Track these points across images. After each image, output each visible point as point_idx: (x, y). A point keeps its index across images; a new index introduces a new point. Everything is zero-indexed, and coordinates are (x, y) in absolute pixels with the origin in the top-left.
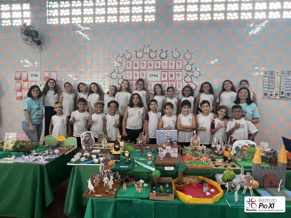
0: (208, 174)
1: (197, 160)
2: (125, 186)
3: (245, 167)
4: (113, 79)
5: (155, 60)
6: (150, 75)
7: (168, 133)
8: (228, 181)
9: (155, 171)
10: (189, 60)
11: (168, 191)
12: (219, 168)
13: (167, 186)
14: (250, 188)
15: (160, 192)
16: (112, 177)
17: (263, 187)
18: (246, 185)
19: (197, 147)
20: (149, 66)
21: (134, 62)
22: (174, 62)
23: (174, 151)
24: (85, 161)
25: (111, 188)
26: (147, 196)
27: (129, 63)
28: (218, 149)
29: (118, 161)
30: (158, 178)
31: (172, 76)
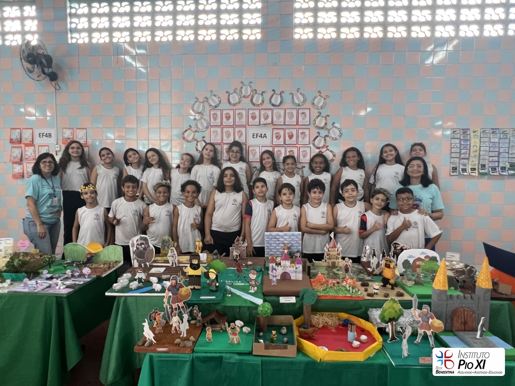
0: (357, 309)
1: (336, 285)
2: (209, 333)
3: (420, 297)
4: (188, 142)
5: (262, 109)
6: (253, 136)
7: (285, 237)
8: (391, 320)
9: (262, 304)
10: (322, 108)
11: (285, 339)
12: (376, 297)
13: (284, 331)
14: (429, 333)
15: (272, 341)
16: (186, 317)
17: (452, 331)
18: (421, 328)
19: (336, 261)
21: (225, 112)
22: (295, 112)
23: (296, 268)
24: (138, 288)
25: (185, 336)
26: (248, 349)
27: (216, 114)
28: (374, 266)
29: (197, 287)
30: (268, 317)
31: (291, 137)
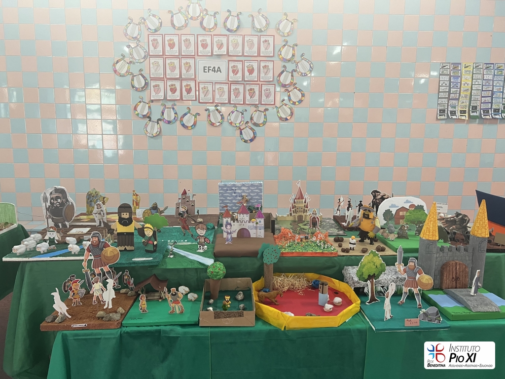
1: (304, 240)
2: (143, 301)
4: (120, 76)
5: (214, 35)
6: (204, 69)
7: (243, 188)
8: (370, 277)
9: (212, 265)
10: (288, 35)
11: (242, 306)
13: (240, 297)
14: (415, 291)
15: (224, 307)
17: (441, 289)
20: (200, 48)
21: (167, 38)
22: (255, 40)
25: (110, 307)
26: (194, 319)
27: (157, 40)
29: (128, 248)
31: (251, 71)
